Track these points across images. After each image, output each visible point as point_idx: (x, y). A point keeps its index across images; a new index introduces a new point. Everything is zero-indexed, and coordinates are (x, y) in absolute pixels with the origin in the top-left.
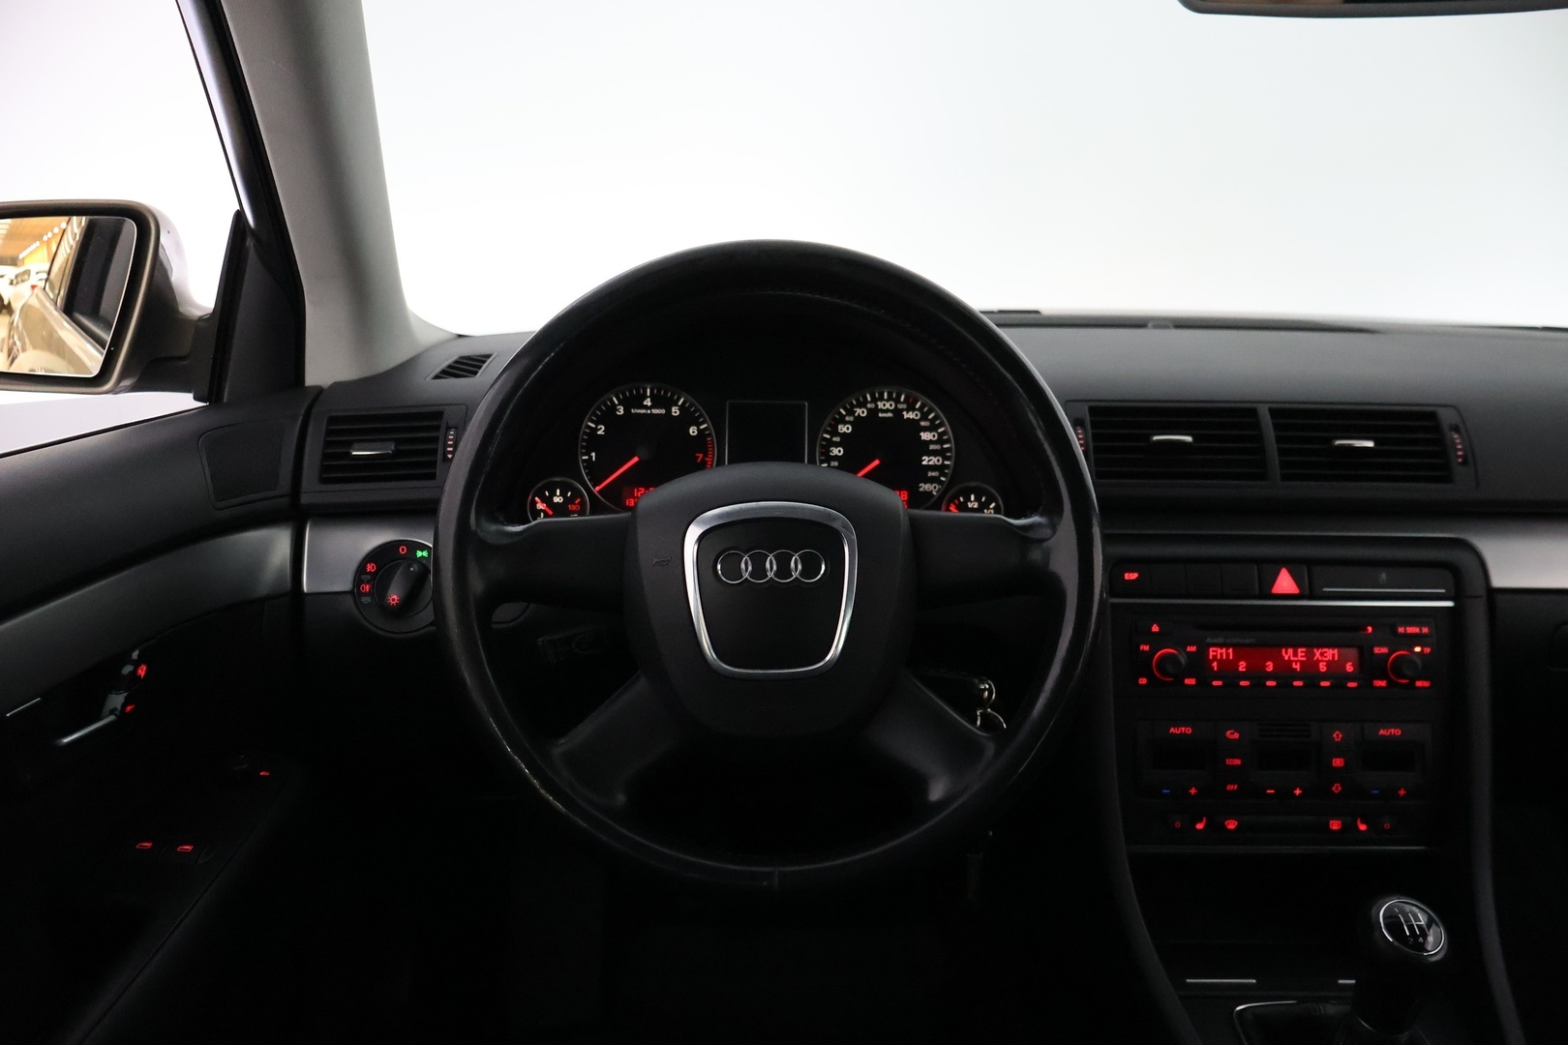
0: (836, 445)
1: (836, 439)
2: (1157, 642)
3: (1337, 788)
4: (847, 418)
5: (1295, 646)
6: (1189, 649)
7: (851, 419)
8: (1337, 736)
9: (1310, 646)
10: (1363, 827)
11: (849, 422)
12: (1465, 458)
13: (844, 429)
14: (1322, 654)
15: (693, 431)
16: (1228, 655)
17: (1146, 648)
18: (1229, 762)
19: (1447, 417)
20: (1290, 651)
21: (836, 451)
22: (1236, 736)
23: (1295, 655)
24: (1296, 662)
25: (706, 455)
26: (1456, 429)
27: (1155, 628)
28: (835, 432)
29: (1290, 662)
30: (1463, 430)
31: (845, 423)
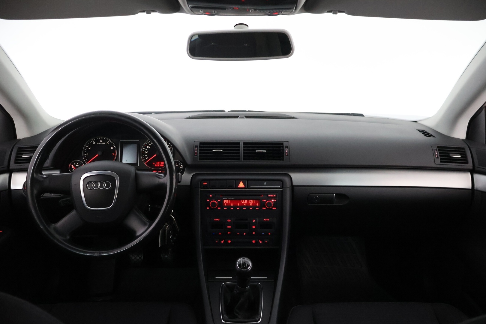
0: (146, 151)
1: (146, 149)
2: (211, 199)
3: (254, 233)
4: (149, 144)
5: (245, 200)
6: (219, 201)
7: (150, 144)
8: (254, 221)
9: (248, 200)
10: (261, 242)
11: (150, 145)
12: (288, 154)
13: (148, 147)
14: (251, 202)
15: (112, 148)
16: (228, 202)
17: (209, 200)
18: (228, 227)
19: (285, 144)
20: (243, 201)
21: (146, 152)
22: (230, 221)
23: (245, 202)
24: (245, 203)
25: (115, 154)
26: (287, 147)
27: (211, 196)
28: (146, 148)
29: (243, 203)
30: (288, 147)
31: (149, 145)
